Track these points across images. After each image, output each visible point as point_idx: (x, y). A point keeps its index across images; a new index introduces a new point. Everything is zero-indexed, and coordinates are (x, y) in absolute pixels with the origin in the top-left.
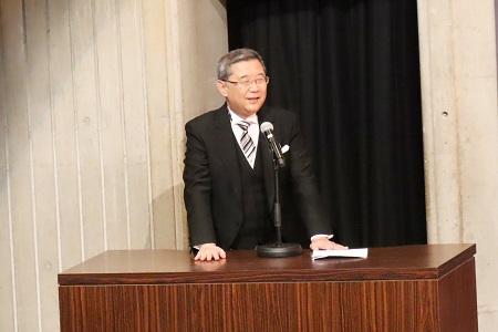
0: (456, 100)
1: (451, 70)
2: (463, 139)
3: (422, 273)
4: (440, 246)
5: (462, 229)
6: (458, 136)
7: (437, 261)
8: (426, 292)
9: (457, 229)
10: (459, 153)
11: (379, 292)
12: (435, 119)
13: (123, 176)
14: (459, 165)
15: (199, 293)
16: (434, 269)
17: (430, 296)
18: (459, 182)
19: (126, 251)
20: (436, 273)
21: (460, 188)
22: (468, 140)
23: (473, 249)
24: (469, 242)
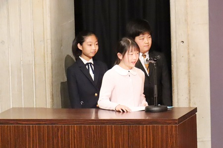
0: (188, 35)
1: (186, 20)
2: (191, 55)
3: (170, 122)
4: (179, 108)
5: (190, 100)
6: (189, 54)
7: (177, 116)
8: (172, 131)
9: (188, 100)
10: (189, 62)
11: (148, 130)
12: (177, 44)
13: (20, 70)
14: (189, 68)
15: (58, 130)
16: (176, 120)
17: (174, 132)
18: (189, 76)
19: (22, 108)
20: (177, 122)
21: (189, 79)
22: (194, 56)
23: (195, 110)
24: (193, 106)
